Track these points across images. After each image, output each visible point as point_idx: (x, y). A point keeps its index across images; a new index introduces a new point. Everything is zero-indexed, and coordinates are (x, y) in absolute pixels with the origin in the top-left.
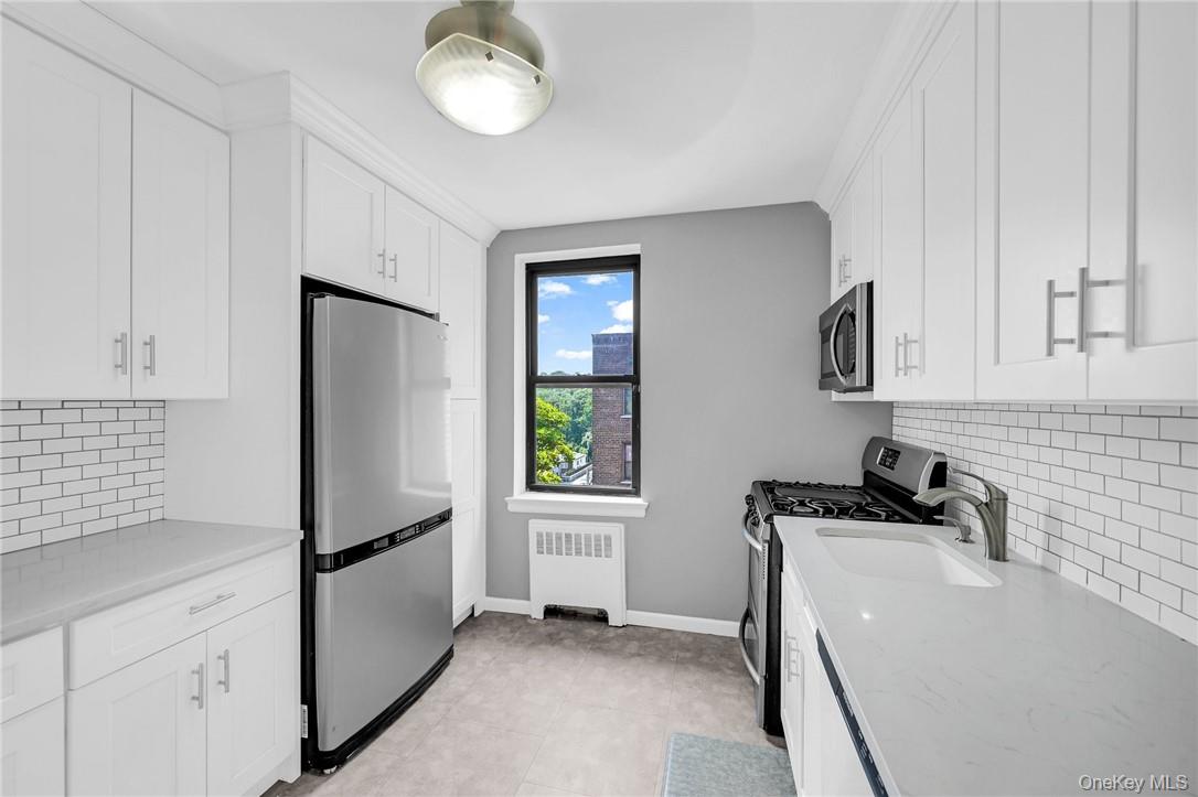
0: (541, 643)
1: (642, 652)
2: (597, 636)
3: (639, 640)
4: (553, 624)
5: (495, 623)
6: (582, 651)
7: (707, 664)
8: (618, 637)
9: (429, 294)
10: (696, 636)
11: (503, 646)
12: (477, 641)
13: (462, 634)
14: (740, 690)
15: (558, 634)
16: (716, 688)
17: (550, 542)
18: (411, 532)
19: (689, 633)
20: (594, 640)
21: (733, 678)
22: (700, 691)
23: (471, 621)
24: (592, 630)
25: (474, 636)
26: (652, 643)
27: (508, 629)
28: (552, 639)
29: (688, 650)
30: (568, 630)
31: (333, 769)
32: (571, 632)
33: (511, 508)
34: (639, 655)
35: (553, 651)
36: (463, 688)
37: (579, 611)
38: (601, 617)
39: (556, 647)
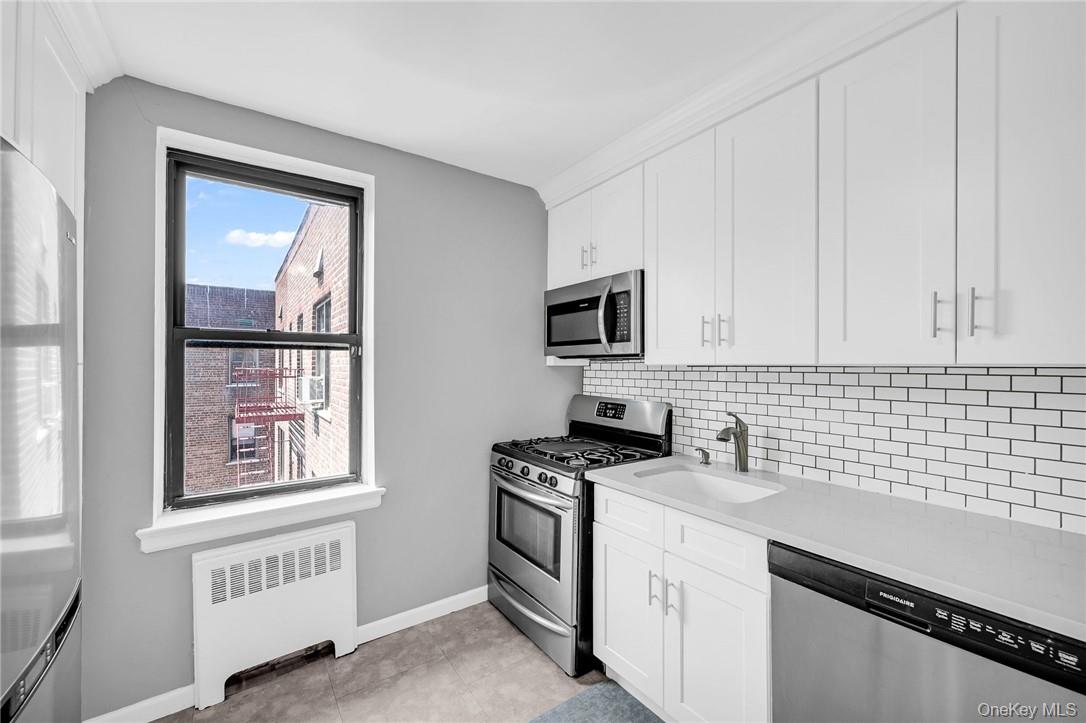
1: (404, 669)
2: (330, 680)
3: (386, 656)
4: (248, 699)
7: (476, 643)
8: (357, 667)
10: (441, 620)
14: (523, 652)
15: (269, 707)
16: (504, 663)
17: (237, 580)
19: (432, 622)
20: (331, 686)
21: (507, 644)
22: (494, 675)
24: (315, 676)
26: (404, 652)
29: (447, 640)
30: (278, 695)
33: (147, 547)
34: (403, 674)
38: (324, 651)
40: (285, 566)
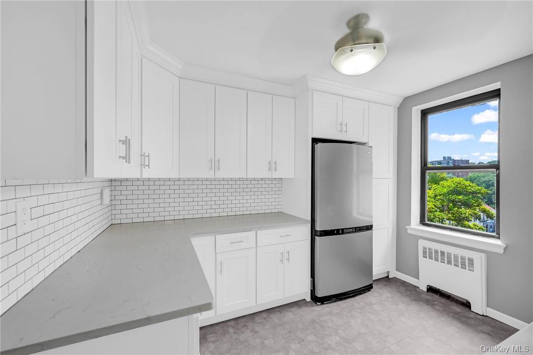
0: (420, 301)
1: (491, 334)
2: (460, 313)
4: (432, 296)
5: (398, 283)
6: (445, 315)
9: (363, 135)
11: (399, 294)
12: (386, 287)
13: (381, 282)
15: (434, 301)
17: (430, 253)
18: (351, 230)
20: (457, 313)
23: (386, 279)
24: (458, 309)
25: (386, 285)
27: (404, 289)
28: (427, 302)
30: (441, 302)
31: (320, 304)
32: (442, 304)
33: (409, 232)
34: (489, 334)
35: (426, 307)
36: (373, 302)
37: (452, 296)
38: (467, 305)
39: (429, 306)
40: (447, 258)
